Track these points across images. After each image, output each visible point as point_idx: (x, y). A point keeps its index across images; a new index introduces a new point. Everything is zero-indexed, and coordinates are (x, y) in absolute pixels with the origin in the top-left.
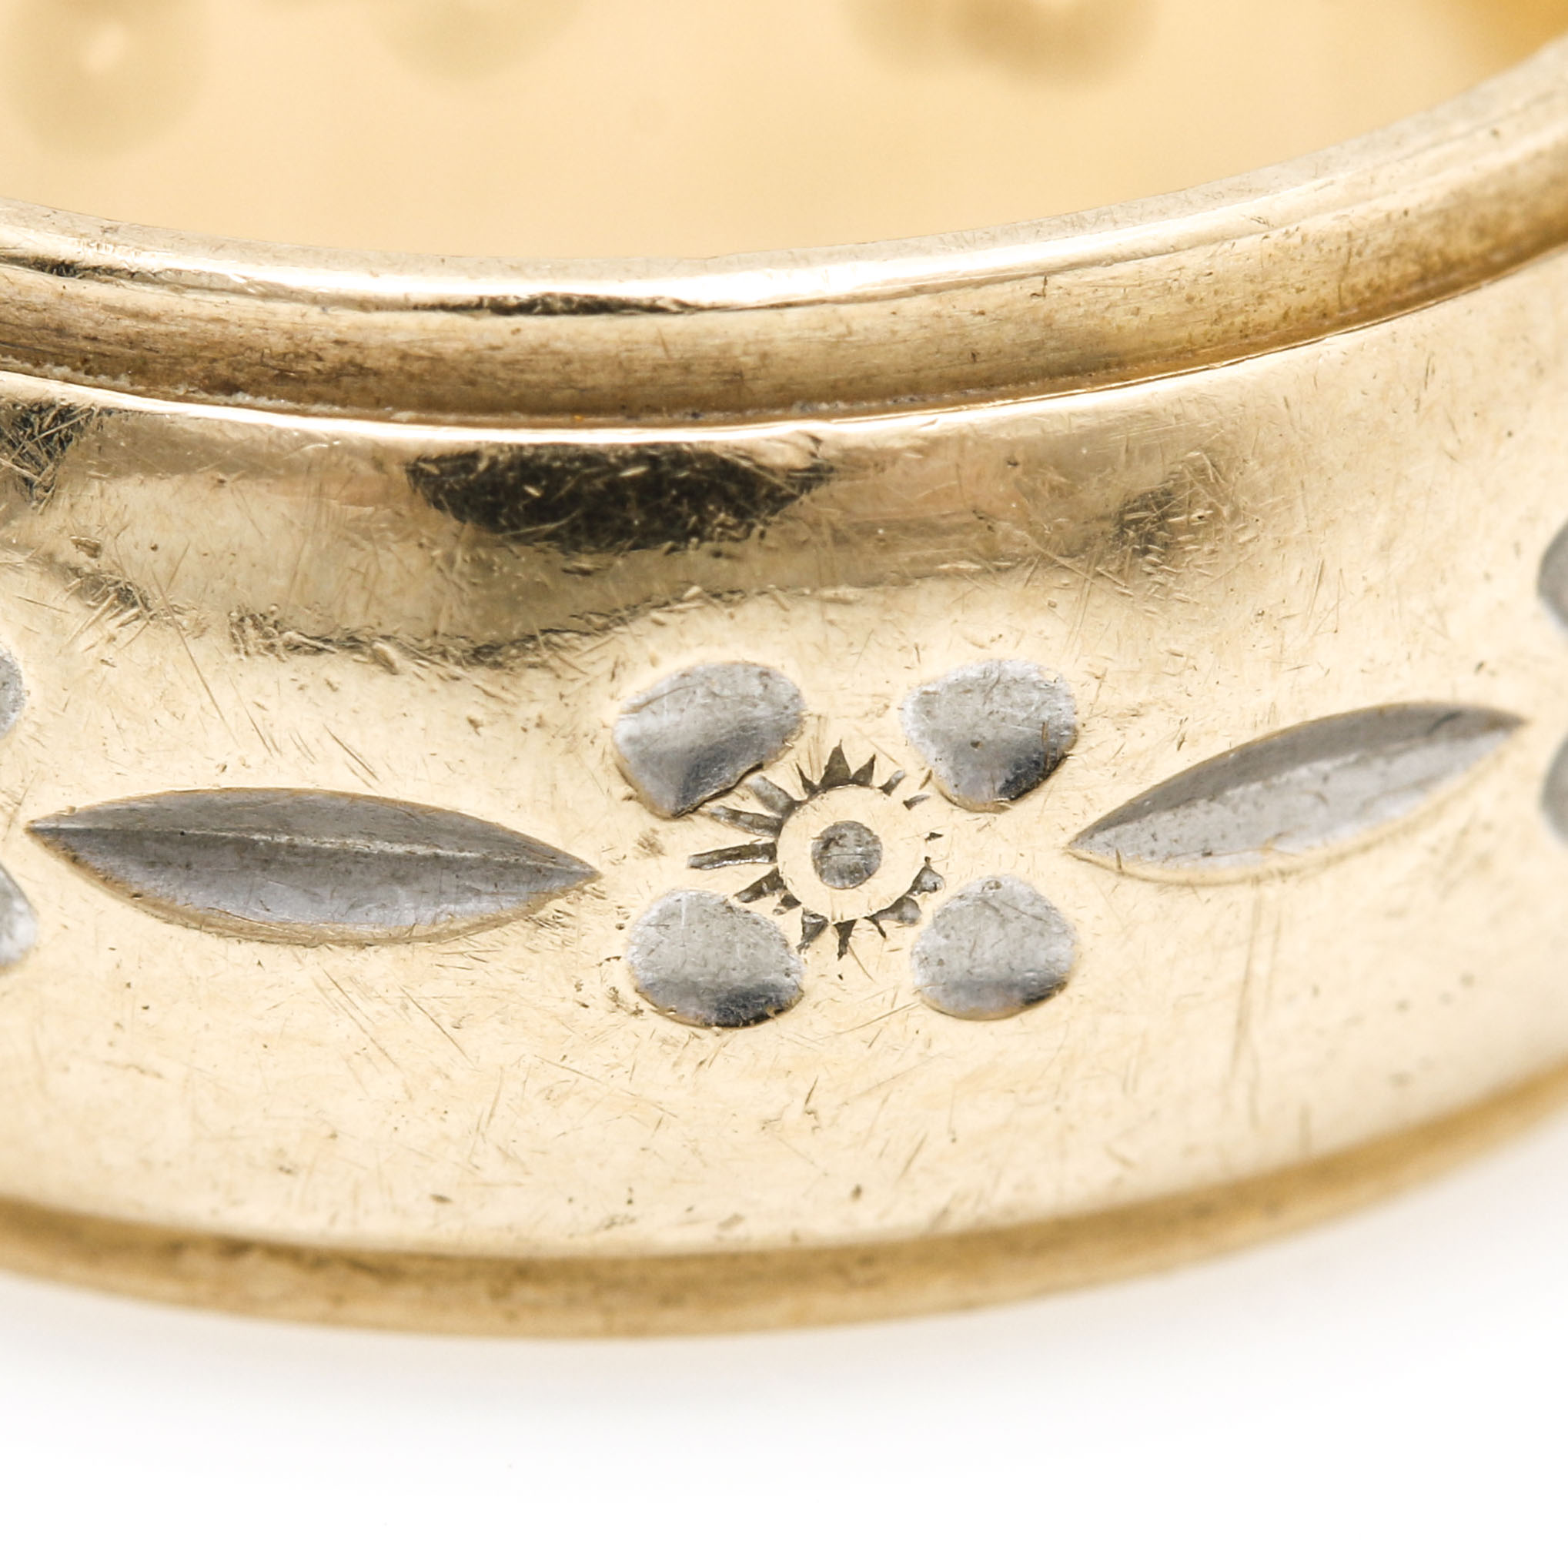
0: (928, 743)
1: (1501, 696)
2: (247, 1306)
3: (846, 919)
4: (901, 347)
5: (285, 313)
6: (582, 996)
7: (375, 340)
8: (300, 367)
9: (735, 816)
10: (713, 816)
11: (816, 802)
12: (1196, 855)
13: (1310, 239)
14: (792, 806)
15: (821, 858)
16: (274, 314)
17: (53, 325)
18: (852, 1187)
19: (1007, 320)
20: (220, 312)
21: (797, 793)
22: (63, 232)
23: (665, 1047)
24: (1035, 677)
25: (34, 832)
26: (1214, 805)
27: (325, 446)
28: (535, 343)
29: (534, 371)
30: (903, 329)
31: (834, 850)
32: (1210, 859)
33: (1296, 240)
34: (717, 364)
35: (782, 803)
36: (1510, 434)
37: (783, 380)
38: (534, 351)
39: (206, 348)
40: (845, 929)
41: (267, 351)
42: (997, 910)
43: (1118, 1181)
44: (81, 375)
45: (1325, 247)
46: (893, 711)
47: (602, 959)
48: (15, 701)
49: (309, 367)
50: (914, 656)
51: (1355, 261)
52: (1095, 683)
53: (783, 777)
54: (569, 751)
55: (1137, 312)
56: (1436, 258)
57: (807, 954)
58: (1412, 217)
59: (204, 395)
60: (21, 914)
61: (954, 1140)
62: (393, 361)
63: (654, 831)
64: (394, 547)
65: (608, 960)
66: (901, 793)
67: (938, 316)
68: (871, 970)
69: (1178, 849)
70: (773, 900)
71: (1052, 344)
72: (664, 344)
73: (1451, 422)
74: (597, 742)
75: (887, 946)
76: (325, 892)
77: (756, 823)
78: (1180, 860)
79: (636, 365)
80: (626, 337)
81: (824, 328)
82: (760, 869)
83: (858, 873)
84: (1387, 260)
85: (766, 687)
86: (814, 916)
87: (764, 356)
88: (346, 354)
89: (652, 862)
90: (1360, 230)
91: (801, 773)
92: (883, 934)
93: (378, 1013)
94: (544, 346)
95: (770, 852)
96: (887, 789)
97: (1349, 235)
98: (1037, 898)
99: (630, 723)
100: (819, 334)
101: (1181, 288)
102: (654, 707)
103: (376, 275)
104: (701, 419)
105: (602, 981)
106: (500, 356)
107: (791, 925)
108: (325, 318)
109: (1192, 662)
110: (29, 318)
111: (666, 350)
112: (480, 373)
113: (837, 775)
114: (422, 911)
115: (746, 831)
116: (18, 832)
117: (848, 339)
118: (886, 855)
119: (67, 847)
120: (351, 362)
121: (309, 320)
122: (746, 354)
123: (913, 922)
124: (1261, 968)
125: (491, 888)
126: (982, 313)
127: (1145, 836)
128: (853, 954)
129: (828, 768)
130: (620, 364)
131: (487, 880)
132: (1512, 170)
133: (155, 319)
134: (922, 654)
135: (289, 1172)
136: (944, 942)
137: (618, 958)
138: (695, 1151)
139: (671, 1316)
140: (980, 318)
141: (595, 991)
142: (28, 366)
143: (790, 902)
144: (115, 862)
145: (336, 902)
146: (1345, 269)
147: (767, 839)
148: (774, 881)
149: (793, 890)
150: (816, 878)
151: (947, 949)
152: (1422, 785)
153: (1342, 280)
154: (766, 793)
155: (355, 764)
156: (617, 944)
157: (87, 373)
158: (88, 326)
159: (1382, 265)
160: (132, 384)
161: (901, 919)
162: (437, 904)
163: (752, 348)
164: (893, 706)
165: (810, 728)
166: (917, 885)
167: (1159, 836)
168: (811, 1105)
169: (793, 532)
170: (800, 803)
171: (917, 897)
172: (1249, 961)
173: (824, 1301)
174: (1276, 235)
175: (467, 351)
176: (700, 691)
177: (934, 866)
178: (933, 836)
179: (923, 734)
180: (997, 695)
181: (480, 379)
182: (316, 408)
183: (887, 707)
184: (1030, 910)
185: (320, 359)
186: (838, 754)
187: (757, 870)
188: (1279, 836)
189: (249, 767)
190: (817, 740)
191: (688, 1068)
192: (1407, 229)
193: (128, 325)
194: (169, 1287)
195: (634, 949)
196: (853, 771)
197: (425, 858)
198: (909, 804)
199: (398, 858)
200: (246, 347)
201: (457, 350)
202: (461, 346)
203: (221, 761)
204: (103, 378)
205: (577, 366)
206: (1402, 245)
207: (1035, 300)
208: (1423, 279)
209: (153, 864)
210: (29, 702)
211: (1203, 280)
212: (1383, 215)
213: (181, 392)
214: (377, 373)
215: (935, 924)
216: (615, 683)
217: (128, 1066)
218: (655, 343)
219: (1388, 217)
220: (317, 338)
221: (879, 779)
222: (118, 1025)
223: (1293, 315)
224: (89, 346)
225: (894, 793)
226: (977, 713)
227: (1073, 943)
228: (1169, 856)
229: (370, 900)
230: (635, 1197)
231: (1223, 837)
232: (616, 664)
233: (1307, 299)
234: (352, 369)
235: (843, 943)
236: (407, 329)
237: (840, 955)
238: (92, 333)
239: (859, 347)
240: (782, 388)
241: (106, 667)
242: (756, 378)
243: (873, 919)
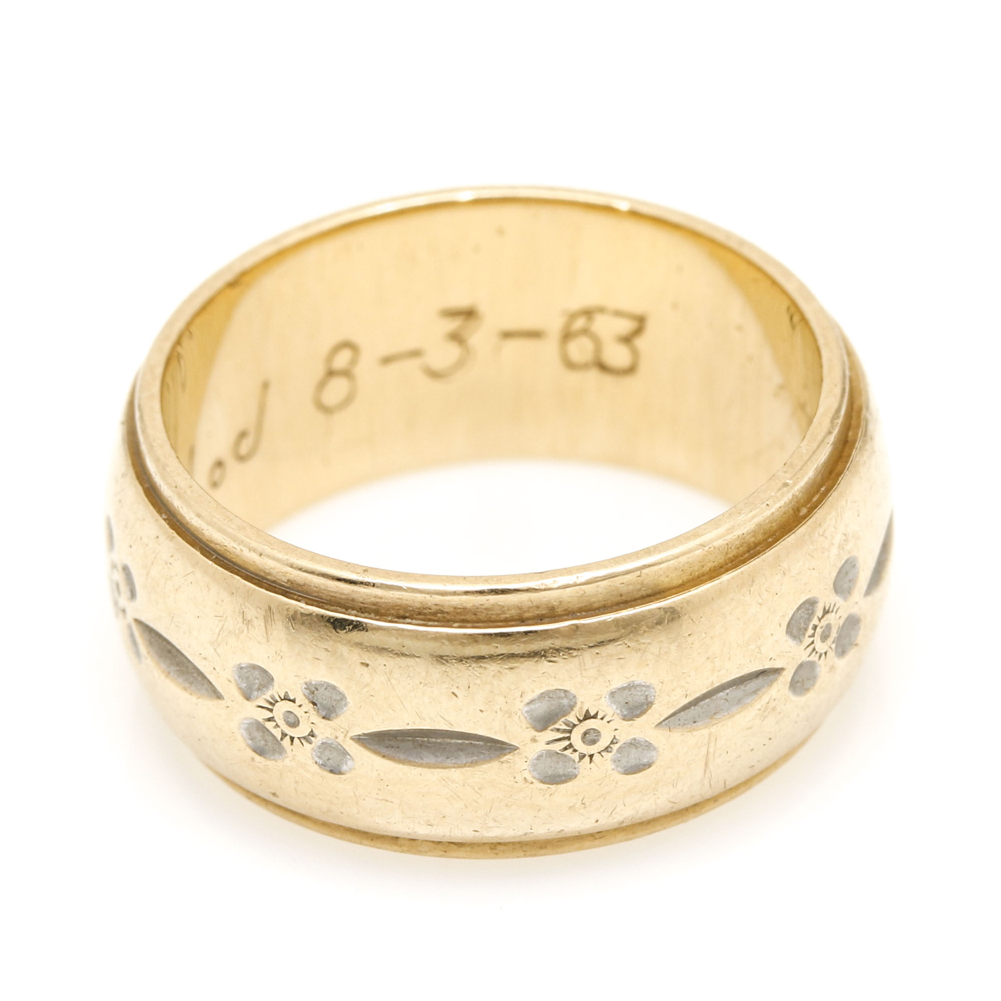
0: (613, 705)
1: (778, 665)
2: (420, 852)
3: (592, 753)
4: (600, 596)
5: (420, 597)
6: (516, 780)
7: (447, 604)
8: (424, 612)
9: (558, 730)
10: (552, 730)
11: (582, 724)
12: (691, 723)
13: (716, 547)
14: (575, 726)
15: (584, 738)
16: (416, 597)
17: (351, 599)
18: (596, 820)
19: (631, 584)
20: (401, 597)
21: (576, 722)
22: (352, 572)
23: (541, 791)
24: (643, 684)
25: (352, 739)
26: (696, 707)
27: (433, 636)
28: (493, 603)
29: (493, 611)
30: (600, 590)
31: (587, 735)
32: (696, 724)
33: (712, 549)
34: (547, 605)
35: (572, 725)
36: (777, 594)
37: (566, 608)
38: (493, 605)
39: (396, 606)
40: (591, 756)
41: (415, 607)
42: (635, 745)
43: (672, 807)
44: (360, 614)
45: (721, 549)
46: (603, 699)
47: (521, 770)
48: (345, 704)
49: (427, 611)
50: (608, 683)
51: (730, 550)
52: (661, 684)
53: (572, 718)
54: (509, 717)
55: (667, 576)
56: (752, 544)
57: (580, 764)
58: (745, 535)
59: (396, 620)
60: (349, 759)
61: (625, 806)
62: (452, 609)
63: (535, 736)
64: (455, 665)
65: (523, 770)
66: (606, 719)
67: (610, 586)
68: (600, 767)
69: (686, 722)
70: (571, 750)
71: (644, 589)
72: (531, 601)
73: (760, 594)
74: (518, 714)
75: (604, 759)
76: (439, 754)
77: (564, 731)
78: (687, 725)
79: (523, 607)
80: (520, 600)
81: (577, 593)
82: (567, 743)
83: (594, 742)
84: (738, 548)
85: (566, 695)
86: (582, 754)
87: (560, 602)
88: (438, 608)
89: (535, 744)
90: (730, 542)
91: (577, 718)
92: (602, 756)
93: (456, 787)
94: (497, 603)
95: (569, 738)
96: (602, 719)
97: (727, 544)
98: (647, 741)
99: (527, 708)
100: (577, 594)
101: (680, 568)
102: (534, 702)
103: (445, 585)
104: (543, 621)
105: (522, 776)
106: (483, 607)
107: (576, 756)
108: (431, 598)
109: (689, 675)
110: (344, 597)
111: (532, 603)
112: (478, 612)
113: (587, 717)
114: (467, 759)
115: (562, 733)
116: (348, 739)
117: (585, 595)
118: (602, 736)
119: (363, 743)
120: (440, 610)
121: (427, 599)
122: (555, 602)
123: (611, 752)
124: (711, 750)
125: (488, 753)
126: (623, 583)
127: (677, 720)
128: (594, 763)
129: (585, 715)
130: (518, 607)
131: (486, 750)
132: (773, 514)
133: (381, 598)
134: (611, 683)
135: (431, 825)
136: (619, 755)
137: (526, 769)
138: (550, 816)
139: (543, 851)
140: (622, 585)
141: (519, 778)
142: (344, 610)
143: (575, 751)
144: (376, 747)
145: (442, 757)
146: (727, 553)
147: (568, 735)
148: (570, 746)
149: (576, 747)
150: (582, 744)
151: (620, 757)
152: (755, 692)
153: (726, 556)
154: (567, 723)
155: (447, 723)
156: (525, 766)
157: (362, 613)
158: (361, 600)
159: (737, 550)
160: (375, 616)
161: (608, 752)
162: (472, 757)
163: (557, 600)
164: (603, 697)
165: (579, 705)
166: (612, 743)
167: (681, 719)
168: (583, 802)
169: (572, 653)
170: (577, 725)
171: (612, 746)
172: (708, 749)
173: (587, 843)
174: (706, 548)
175: (474, 606)
176: (546, 697)
177: (616, 737)
178: (616, 730)
179: (611, 703)
180: (632, 689)
181: (478, 613)
182: (430, 623)
183: (601, 697)
184: (644, 744)
185: (430, 609)
186: (587, 711)
187: (566, 743)
188: (715, 713)
189: (416, 724)
190: (581, 708)
191: (547, 796)
192: (744, 538)
193: (373, 600)
194: (395, 848)
195: (530, 766)
196: (592, 714)
197: (468, 744)
198: (608, 722)
199: (460, 744)
200: (408, 606)
201: (470, 606)
202: (471, 605)
203: (408, 722)
204: (366, 615)
205: (506, 608)
206: (743, 543)
207: (638, 578)
208: (749, 551)
209: (388, 747)
210: (349, 705)
211: (686, 565)
212: (737, 536)
213: (390, 619)
214: (447, 613)
215: (617, 751)
216: (522, 698)
217: (383, 800)
218: (528, 601)
219: (738, 536)
220: (429, 604)
221: (599, 716)
222: (379, 789)
223: (712, 569)
224: (362, 605)
225: (604, 719)
226: (627, 694)
227: (657, 752)
228: (684, 724)
229: (452, 756)
230: (532, 828)
231: (699, 716)
232: (522, 693)
233: (716, 564)
234: (440, 612)
235: (591, 760)
236: (455, 600)
237: (590, 763)
238: (363, 601)
239: (588, 597)
240: (566, 610)
241: (372, 697)
242: (558, 608)
243: (599, 753)
